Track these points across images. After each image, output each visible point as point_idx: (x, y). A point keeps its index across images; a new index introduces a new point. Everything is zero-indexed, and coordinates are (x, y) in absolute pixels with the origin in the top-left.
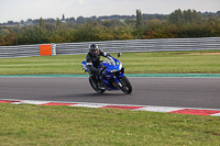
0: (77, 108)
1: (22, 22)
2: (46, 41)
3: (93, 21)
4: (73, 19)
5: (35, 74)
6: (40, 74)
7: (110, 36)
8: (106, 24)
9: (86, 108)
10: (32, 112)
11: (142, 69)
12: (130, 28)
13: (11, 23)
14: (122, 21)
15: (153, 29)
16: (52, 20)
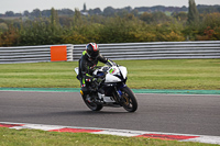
0: (103, 136)
1: (26, 13)
2: (59, 41)
3: (127, 14)
4: (98, 10)
5: (44, 87)
6: (50, 87)
7: (151, 35)
8: (146, 19)
9: (115, 137)
10: (38, 141)
11: (195, 83)
12: (179, 25)
13: (9, 14)
14: (168, 14)
15: (212, 27)
16: (69, 11)
